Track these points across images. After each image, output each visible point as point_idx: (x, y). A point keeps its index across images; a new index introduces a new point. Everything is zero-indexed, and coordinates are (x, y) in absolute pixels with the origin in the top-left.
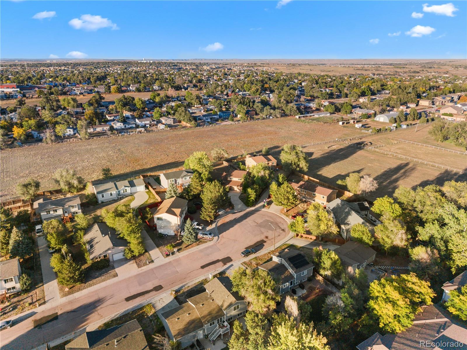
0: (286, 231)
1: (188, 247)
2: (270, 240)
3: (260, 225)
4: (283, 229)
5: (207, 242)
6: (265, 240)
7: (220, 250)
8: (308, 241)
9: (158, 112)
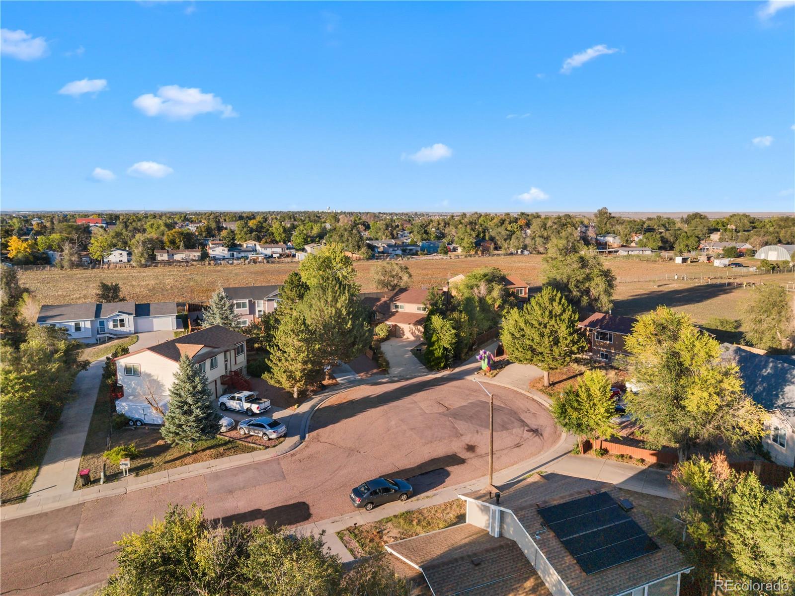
0: (546, 434)
1: (177, 462)
2: (481, 456)
3: (456, 415)
4: (534, 427)
5: (254, 449)
6: (464, 455)
7: (284, 478)
8: (632, 468)
9: (300, 234)
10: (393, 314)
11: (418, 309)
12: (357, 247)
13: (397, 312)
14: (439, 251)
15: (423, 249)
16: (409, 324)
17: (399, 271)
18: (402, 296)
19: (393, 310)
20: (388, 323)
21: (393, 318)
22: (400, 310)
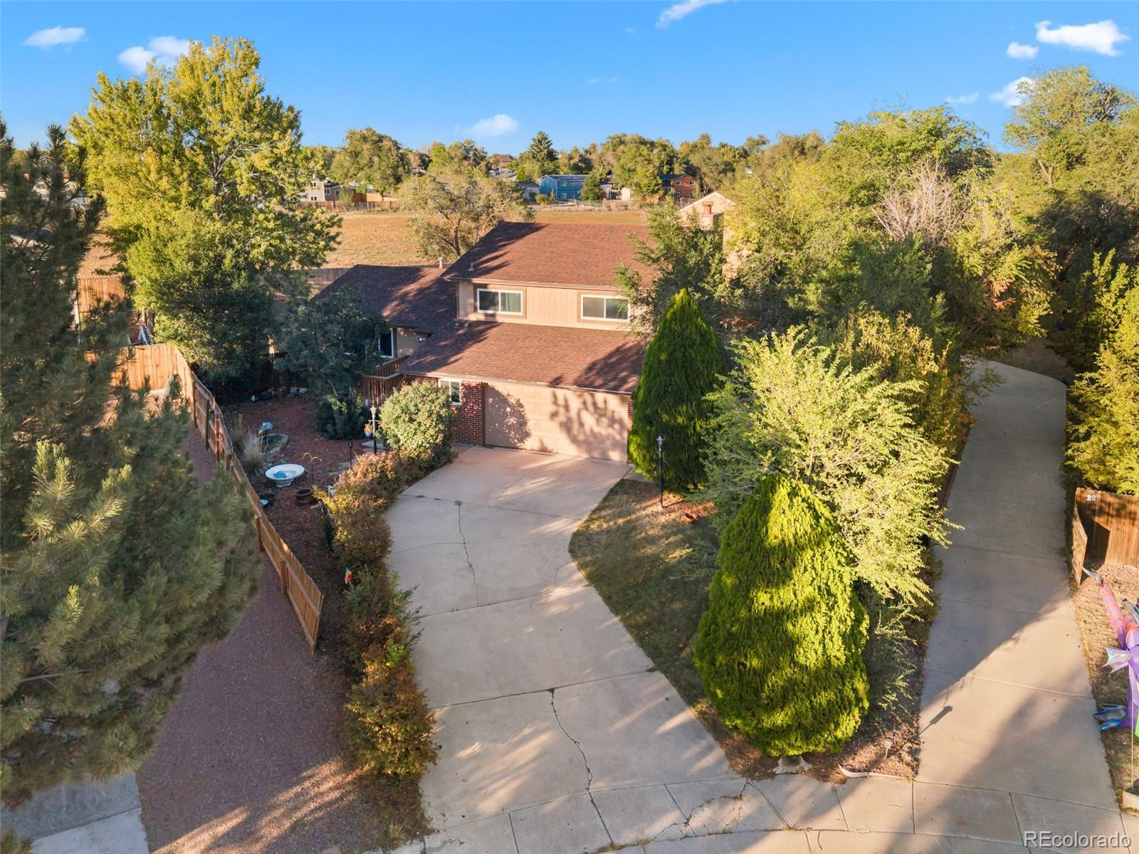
10: (476, 333)
11: (587, 312)
12: (392, 180)
13: (491, 323)
14: (583, 195)
15: (545, 190)
16: (556, 382)
17: (495, 195)
18: (515, 250)
19: (473, 317)
20: (447, 378)
21: (471, 353)
22: (502, 315)
